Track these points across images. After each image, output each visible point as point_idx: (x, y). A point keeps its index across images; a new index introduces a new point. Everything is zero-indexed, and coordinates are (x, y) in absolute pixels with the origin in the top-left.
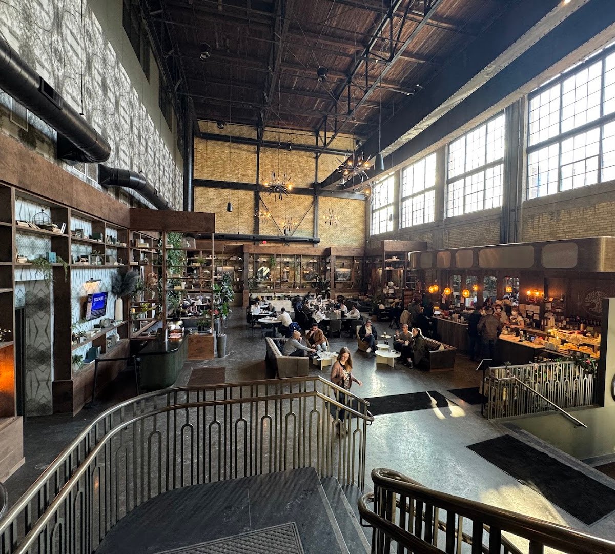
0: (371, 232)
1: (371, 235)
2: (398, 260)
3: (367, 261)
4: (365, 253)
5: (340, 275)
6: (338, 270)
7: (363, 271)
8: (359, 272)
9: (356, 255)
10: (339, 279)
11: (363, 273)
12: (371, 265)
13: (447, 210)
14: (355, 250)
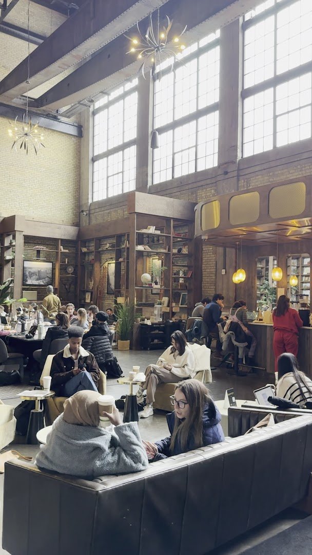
0: (90, 196)
1: (90, 201)
2: (158, 232)
3: (84, 250)
4: (80, 234)
5: (32, 274)
6: (27, 264)
7: (76, 267)
8: (70, 270)
9: (63, 238)
10: (29, 282)
11: (75, 272)
12: (92, 257)
13: (242, 144)
14: (62, 226)
